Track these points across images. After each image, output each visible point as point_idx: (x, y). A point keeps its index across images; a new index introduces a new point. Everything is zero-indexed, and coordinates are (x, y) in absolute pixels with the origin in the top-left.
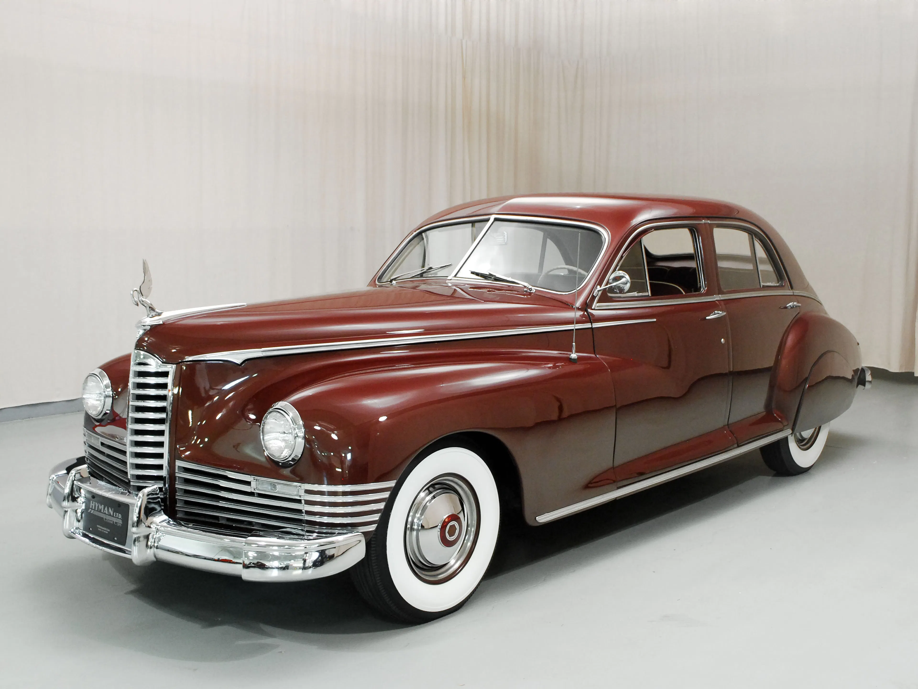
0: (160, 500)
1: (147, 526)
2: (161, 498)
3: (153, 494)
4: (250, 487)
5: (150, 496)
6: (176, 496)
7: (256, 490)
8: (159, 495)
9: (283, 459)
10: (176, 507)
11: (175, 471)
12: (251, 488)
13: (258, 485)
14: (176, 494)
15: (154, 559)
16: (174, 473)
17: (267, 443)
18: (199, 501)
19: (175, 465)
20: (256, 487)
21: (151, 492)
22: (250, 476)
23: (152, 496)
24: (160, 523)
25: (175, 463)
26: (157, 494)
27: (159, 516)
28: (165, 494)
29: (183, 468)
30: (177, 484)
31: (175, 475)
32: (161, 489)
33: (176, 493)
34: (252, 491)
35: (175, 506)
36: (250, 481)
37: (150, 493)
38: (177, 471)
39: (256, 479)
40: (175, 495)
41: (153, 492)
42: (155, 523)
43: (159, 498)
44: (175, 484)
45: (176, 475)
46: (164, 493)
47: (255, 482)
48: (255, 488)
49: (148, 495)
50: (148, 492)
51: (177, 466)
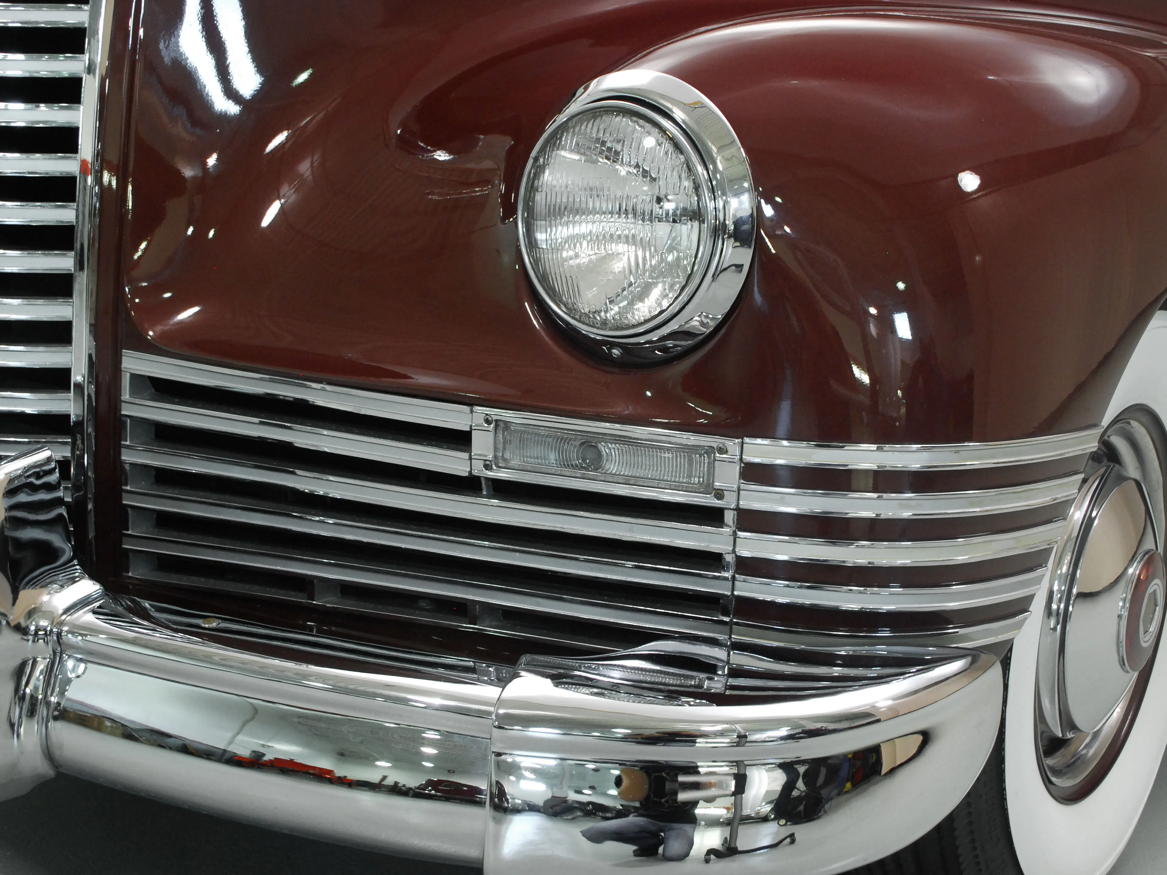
0: (63, 511)
1: (12, 624)
2: (67, 505)
3: (34, 489)
4: (465, 455)
5: (23, 498)
6: (124, 495)
7: (494, 467)
8: (60, 494)
9: (641, 329)
10: (124, 539)
11: (121, 395)
12: (470, 459)
13: (504, 449)
14: (124, 487)
15: (44, 768)
16: (115, 403)
17: (549, 261)
18: (222, 517)
19: (121, 371)
20: (495, 457)
21: (23, 481)
22: (466, 408)
23: (29, 495)
24: (66, 611)
25: (120, 363)
26: (49, 487)
27: (62, 586)
28: (76, 488)
29: (149, 382)
30: (128, 447)
31: (120, 410)
32: (63, 465)
33: (126, 485)
34: (475, 473)
35: (120, 537)
36: (467, 429)
37: (16, 483)
38: (126, 396)
39: (496, 421)
40: (118, 493)
41: (32, 480)
42: (44, 612)
43: (59, 502)
44: (118, 449)
45: (123, 412)
46: (74, 485)
47: (491, 435)
48: (490, 457)
49: (11, 492)
50: (11, 481)
51: (128, 375)
